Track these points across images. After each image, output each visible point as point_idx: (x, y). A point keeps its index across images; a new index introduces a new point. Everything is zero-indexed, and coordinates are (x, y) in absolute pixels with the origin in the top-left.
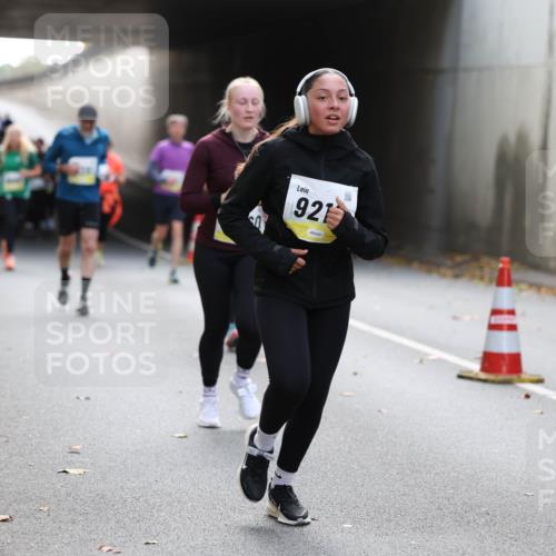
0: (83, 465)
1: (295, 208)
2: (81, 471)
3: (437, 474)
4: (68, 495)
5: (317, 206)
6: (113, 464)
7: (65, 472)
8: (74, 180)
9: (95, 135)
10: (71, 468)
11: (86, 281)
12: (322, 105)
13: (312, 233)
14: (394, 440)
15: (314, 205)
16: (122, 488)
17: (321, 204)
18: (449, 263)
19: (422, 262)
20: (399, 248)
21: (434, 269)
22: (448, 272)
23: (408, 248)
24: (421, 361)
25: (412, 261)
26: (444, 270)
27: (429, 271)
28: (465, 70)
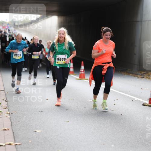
0: (40, 129)
2: (40, 131)
3: (137, 132)
4: (37, 138)
6: (48, 129)
7: (35, 131)
10: (37, 130)
14: (125, 122)
16: (51, 136)
18: (140, 74)
19: (133, 74)
20: (126, 70)
21: (136, 75)
22: (140, 76)
23: (129, 70)
24: (133, 101)
25: (130, 73)
26: (138, 76)
27: (135, 76)
28: (144, 21)
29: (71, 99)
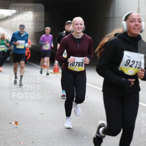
1: (125, 63)
5: (133, 62)
7: (11, 123)
8: (18, 47)
9: (24, 34)
10: (12, 122)
11: (21, 77)
12: (132, 24)
13: (130, 72)
14: (98, 114)
15: (132, 62)
16: (26, 127)
17: (134, 61)
28: (116, 18)
29: (45, 92)
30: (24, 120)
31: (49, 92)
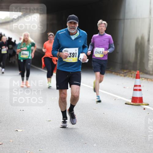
2: (21, 130)
3: (119, 130)
4: (18, 137)
7: (17, 131)
14: (108, 121)
16: (33, 135)
18: (123, 72)
19: (115, 72)
20: (109, 68)
21: (119, 74)
22: (123, 75)
23: (111, 68)
24: (115, 99)
25: (113, 72)
26: (121, 74)
27: (117, 75)
28: (127, 19)
29: (53, 98)
30: (31, 128)
31: (56, 98)
